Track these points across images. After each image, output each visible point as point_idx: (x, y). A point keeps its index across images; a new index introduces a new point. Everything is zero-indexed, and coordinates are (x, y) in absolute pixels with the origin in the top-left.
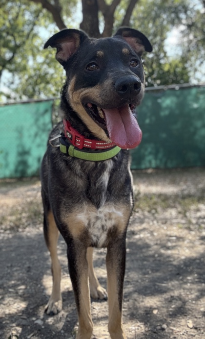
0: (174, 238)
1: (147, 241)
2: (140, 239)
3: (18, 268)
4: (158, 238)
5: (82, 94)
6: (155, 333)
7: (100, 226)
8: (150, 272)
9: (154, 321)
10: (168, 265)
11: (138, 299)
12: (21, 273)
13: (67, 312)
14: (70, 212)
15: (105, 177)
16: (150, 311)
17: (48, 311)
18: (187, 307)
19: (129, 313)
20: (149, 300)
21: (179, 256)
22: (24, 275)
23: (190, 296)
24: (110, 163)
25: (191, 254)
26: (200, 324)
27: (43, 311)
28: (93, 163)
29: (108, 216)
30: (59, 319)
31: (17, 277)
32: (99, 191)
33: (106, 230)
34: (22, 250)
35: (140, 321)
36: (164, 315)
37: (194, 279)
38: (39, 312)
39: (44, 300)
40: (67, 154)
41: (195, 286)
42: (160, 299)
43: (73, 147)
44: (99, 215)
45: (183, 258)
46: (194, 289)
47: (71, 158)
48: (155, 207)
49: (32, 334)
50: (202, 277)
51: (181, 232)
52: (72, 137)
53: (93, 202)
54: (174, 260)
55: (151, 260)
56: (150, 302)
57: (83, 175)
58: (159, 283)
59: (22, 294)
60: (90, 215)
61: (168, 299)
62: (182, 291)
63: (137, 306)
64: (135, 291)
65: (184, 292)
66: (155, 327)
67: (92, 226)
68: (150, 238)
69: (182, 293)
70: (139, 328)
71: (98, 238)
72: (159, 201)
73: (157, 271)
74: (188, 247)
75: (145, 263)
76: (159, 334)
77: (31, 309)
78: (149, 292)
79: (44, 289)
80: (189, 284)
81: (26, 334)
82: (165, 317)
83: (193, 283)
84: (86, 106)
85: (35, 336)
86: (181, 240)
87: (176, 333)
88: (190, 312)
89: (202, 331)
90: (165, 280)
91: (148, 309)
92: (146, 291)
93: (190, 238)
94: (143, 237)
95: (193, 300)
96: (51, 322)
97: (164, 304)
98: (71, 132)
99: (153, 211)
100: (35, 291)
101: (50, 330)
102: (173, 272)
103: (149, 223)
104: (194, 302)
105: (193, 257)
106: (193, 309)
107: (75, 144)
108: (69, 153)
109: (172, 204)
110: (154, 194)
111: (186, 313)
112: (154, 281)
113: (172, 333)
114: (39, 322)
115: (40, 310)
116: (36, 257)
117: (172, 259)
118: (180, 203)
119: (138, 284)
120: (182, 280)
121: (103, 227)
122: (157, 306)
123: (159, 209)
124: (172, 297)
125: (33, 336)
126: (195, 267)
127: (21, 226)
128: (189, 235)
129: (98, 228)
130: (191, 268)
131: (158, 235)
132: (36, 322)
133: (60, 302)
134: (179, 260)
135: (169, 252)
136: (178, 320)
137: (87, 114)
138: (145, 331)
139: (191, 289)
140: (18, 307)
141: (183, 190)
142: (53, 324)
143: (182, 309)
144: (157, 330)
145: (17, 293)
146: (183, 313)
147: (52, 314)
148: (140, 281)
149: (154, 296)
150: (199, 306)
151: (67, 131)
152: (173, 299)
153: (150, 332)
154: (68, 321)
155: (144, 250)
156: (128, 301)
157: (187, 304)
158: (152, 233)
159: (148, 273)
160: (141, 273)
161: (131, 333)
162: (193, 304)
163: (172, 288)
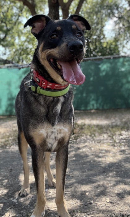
0: (104, 151)
1: (87, 153)
2: (83, 152)
3: (4, 170)
4: (94, 151)
5: (47, 52)
6: (86, 205)
7: (54, 138)
8: (87, 171)
9: (86, 199)
10: (98, 167)
11: (77, 186)
12: (6, 173)
13: (32, 195)
14: (35, 129)
15: (59, 107)
16: (84, 193)
17: (21, 194)
18: (107, 191)
19: (71, 194)
20: (84, 187)
21: (106, 161)
22: (8, 174)
23: (109, 185)
24: (62, 98)
25: (113, 160)
26: (114, 200)
27: (18, 194)
28: (52, 98)
29: (59, 131)
30: (27, 199)
31: (3, 175)
32: (54, 115)
33: (57, 140)
34: (7, 159)
35: (78, 199)
36: (93, 195)
37: (113, 175)
38: (15, 195)
39: (19, 188)
40: (36, 92)
41: (113, 179)
42: (91, 186)
43: (40, 88)
44: (53, 130)
45: (108, 162)
46: (113, 180)
47: (38, 95)
48: (94, 133)
49: (10, 208)
50: (118, 173)
51: (109, 148)
52: (40, 81)
53: (50, 123)
54: (102, 164)
55: (88, 164)
56: (85, 188)
57: (45, 105)
58: (92, 177)
59: (5, 185)
60: (48, 130)
61: (96, 186)
62: (105, 181)
63: (76, 191)
64: (77, 182)
65: (106, 182)
66: (86, 202)
67: (49, 137)
68: (89, 151)
69: (105, 183)
70: (77, 203)
71: (52, 145)
72: (97, 129)
73: (91, 170)
74: (111, 157)
75: (84, 166)
76: (88, 206)
77: (10, 193)
78: (85, 182)
79: (20, 181)
80: (110, 178)
81: (6, 208)
82: (93, 197)
83: (112, 177)
84: (49, 61)
85: (11, 209)
86: (108, 152)
87: (99, 205)
88: (109, 194)
89: (115, 204)
90: (95, 176)
91: (83, 192)
92: (83, 182)
93: (114, 151)
94: (85, 151)
95: (111, 186)
96: (22, 200)
97: (93, 189)
98: (39, 78)
99: (93, 135)
100: (14, 183)
101: (21, 205)
102: (101, 171)
103: (89, 143)
104: (112, 188)
105: (114, 162)
106: (111, 192)
107: (41, 85)
108: (37, 92)
109: (105, 131)
110: (94, 125)
111: (106, 194)
112: (88, 176)
113: (96, 206)
114: (15, 201)
115: (16, 194)
116: (16, 163)
117: (101, 163)
118: (110, 131)
119: (78, 178)
120: (106, 175)
121: (55, 138)
122: (89, 190)
123: (97, 134)
124: (98, 185)
125: (10, 209)
126: (115, 168)
127: (8, 145)
128: (114, 149)
129: (52, 138)
130: (112, 168)
131: (95, 149)
132: (13, 201)
133: (29, 188)
134: (105, 163)
135: (100, 159)
136: (101, 198)
137: (50, 66)
138: (80, 205)
139: (111, 180)
140: (2, 193)
141: (112, 123)
142: (24, 202)
143: (104, 192)
144: (87, 204)
145: (2, 184)
146: (104, 194)
147: (23, 196)
148: (80, 176)
149: (88, 184)
150: (114, 190)
151: (37, 78)
152: (99, 187)
153: (83, 205)
154: (33, 200)
155: (84, 158)
156: (71, 188)
157: (107, 189)
158: (90, 148)
159: (85, 172)
160: (81, 171)
161: (71, 206)
162: (111, 189)
163: (99, 180)
